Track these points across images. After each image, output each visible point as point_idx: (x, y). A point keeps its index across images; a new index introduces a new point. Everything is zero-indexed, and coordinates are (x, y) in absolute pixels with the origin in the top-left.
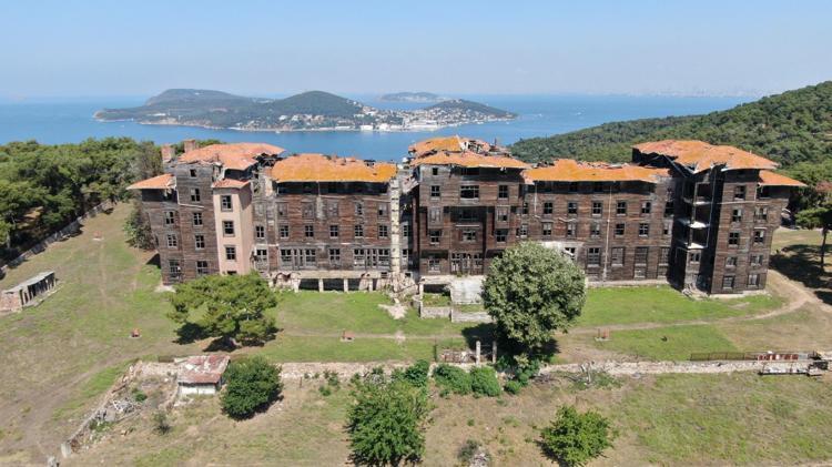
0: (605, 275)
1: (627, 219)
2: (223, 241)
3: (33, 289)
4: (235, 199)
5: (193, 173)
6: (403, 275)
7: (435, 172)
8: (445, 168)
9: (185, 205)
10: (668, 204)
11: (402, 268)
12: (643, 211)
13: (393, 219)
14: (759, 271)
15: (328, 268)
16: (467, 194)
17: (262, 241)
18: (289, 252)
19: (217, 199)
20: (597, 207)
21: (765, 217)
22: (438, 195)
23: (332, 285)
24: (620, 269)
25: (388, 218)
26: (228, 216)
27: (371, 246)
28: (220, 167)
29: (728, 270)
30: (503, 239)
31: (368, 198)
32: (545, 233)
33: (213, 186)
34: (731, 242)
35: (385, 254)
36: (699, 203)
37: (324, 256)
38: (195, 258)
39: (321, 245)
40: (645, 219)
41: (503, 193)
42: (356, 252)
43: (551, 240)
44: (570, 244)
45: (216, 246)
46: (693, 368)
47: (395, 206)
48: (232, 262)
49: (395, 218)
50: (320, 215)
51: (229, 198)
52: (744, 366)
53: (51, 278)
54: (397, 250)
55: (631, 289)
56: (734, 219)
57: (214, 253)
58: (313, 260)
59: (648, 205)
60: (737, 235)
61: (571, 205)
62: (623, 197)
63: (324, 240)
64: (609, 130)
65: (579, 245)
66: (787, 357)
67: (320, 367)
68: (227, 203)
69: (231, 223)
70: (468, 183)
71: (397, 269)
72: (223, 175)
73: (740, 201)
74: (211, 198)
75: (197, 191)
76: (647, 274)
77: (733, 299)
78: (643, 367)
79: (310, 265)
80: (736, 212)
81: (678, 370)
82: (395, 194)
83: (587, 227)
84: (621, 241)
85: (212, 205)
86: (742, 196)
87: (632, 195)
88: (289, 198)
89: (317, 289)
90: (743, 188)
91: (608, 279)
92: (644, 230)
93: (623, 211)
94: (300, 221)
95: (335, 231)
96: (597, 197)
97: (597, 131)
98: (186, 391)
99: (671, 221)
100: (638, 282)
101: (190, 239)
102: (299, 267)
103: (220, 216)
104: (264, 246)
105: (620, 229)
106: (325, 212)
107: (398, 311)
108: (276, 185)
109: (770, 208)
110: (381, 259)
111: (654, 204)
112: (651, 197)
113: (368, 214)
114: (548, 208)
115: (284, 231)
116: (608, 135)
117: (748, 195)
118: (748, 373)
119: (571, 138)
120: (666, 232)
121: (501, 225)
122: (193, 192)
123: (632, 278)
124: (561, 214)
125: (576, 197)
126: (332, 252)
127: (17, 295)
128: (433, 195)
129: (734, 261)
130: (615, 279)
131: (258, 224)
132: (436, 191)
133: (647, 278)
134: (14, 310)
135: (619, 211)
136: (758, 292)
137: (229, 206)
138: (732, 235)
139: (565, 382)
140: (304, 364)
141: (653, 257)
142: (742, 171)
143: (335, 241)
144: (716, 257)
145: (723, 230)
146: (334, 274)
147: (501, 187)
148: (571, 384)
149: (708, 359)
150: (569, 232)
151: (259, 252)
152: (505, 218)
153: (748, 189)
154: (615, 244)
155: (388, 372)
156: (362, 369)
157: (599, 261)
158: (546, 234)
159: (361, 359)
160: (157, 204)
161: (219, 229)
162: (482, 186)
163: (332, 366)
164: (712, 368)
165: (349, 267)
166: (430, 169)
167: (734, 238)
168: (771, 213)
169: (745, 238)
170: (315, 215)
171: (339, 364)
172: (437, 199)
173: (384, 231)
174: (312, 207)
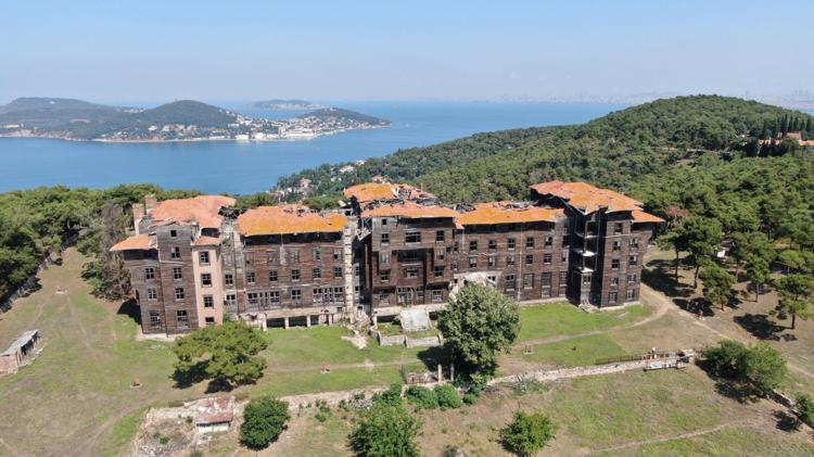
0: (519, 297)
1: (535, 251)
2: (201, 291)
3: (24, 349)
4: (212, 254)
5: (174, 233)
6: (356, 309)
7: (384, 222)
8: (392, 219)
9: (165, 262)
10: (565, 238)
11: (355, 303)
12: (547, 244)
13: (346, 261)
14: (634, 287)
15: (291, 307)
16: (411, 239)
17: (231, 288)
18: (255, 295)
19: (195, 255)
20: (512, 244)
21: (636, 245)
22: (387, 241)
24: (531, 291)
25: (343, 261)
26: (206, 269)
27: (328, 286)
28: (197, 226)
29: (613, 288)
30: (441, 274)
31: (324, 245)
32: (471, 266)
33: (192, 244)
34: (613, 266)
35: (340, 292)
36: (588, 237)
37: (287, 297)
38: (175, 308)
39: (284, 288)
40: (549, 250)
41: (440, 236)
42: (315, 291)
43: (476, 271)
44: (492, 274)
45: (195, 296)
46: (599, 371)
47: (348, 250)
48: (209, 309)
49: (348, 260)
50: (283, 261)
51: (206, 254)
52: (633, 365)
53: (35, 337)
54: (351, 287)
55: (539, 307)
56: (615, 249)
57: (193, 303)
58: (277, 300)
59: (550, 239)
60: (617, 261)
61: (491, 242)
62: (531, 233)
63: (287, 283)
65: (498, 274)
66: (662, 356)
67: (312, 397)
68: (205, 258)
69: (209, 275)
70: (412, 230)
71: (350, 304)
72: (200, 233)
73: (619, 234)
74: (190, 255)
75: (177, 249)
76: (551, 294)
77: (616, 311)
78: (562, 373)
79: (274, 306)
80: (616, 243)
81: (587, 373)
82: (348, 241)
83: (504, 259)
84: (531, 268)
85: (191, 261)
86: (620, 231)
87: (537, 232)
88: (255, 248)
89: (284, 326)
90: (620, 225)
91: (521, 300)
92: (548, 258)
93: (532, 245)
94: (265, 268)
95: (296, 275)
96: (512, 235)
98: (203, 430)
99: (568, 251)
100: (544, 301)
101: (170, 291)
102: (264, 307)
103: (198, 270)
104: (233, 291)
105: (529, 259)
106: (288, 259)
107: (361, 342)
108: (243, 238)
109: (640, 239)
110: (337, 296)
111: (554, 238)
112: (552, 232)
113: (324, 258)
114: (473, 246)
115: (251, 277)
117: (624, 230)
118: (636, 370)
120: (564, 259)
121: (439, 263)
122: (173, 250)
123: (540, 297)
124: (483, 250)
125: (495, 236)
126: (294, 293)
127: (12, 357)
128: (383, 241)
129: (617, 280)
130: (528, 299)
131: (227, 272)
132: (385, 238)
133: (551, 297)
134: (10, 371)
135: (528, 245)
136: (634, 303)
137: (207, 261)
138: (614, 261)
139: (507, 391)
140: (298, 397)
141: (555, 279)
142: (619, 213)
143: (296, 283)
144: (604, 279)
145: (609, 257)
146: (298, 312)
147: (438, 233)
148: (512, 391)
149: (609, 363)
150: (491, 264)
151: (228, 297)
152: (442, 257)
153: (625, 225)
154: (525, 271)
155: (368, 396)
156: (347, 396)
157: (514, 286)
158: (472, 267)
159: (345, 387)
160: (138, 262)
161: (198, 280)
162: (422, 231)
163: (322, 396)
164: (611, 369)
165: (309, 305)
166: (380, 221)
167: (616, 264)
168: (641, 242)
169: (624, 263)
170: (279, 262)
172: (386, 244)
173: (339, 272)
174: (276, 256)
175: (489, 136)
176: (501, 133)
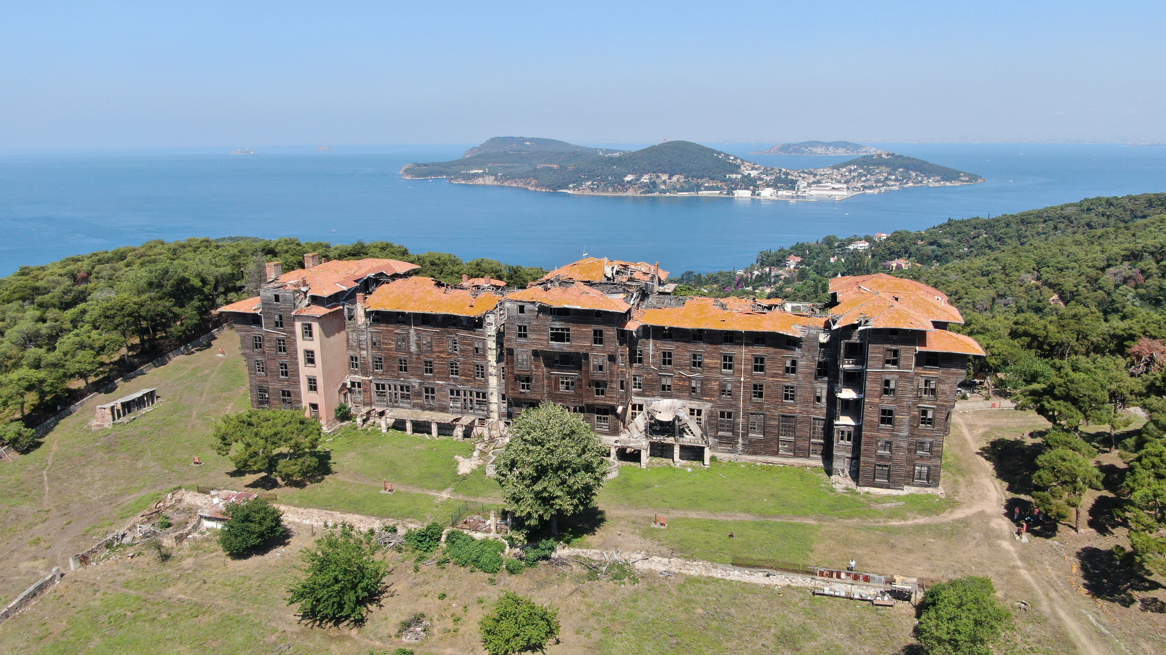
0: (740, 447)
1: (766, 379)
2: (305, 371)
3: (128, 407)
4: (316, 327)
5: (277, 298)
6: (502, 424)
7: (522, 309)
8: (531, 306)
9: (269, 331)
10: (820, 364)
11: (501, 416)
12: (787, 370)
13: (489, 358)
14: (929, 463)
15: (423, 408)
16: (558, 337)
17: (356, 373)
18: (383, 387)
19: (298, 326)
20: (728, 362)
21: (933, 391)
22: (525, 336)
23: (421, 427)
24: (759, 441)
25: (484, 356)
26: (310, 345)
27: (468, 387)
28: (305, 293)
29: (881, 457)
30: (603, 393)
31: (463, 333)
32: (664, 387)
33: (293, 313)
34: (883, 421)
35: (483, 397)
36: (846, 366)
37: (418, 395)
38: (278, 386)
39: (415, 382)
40: (790, 380)
41: (598, 337)
42: (452, 393)
43: (670, 397)
44: (695, 405)
45: (298, 375)
46: (736, 575)
47: (492, 344)
48: (313, 394)
49: (492, 357)
50: (413, 348)
51: (310, 327)
52: (799, 581)
53: (151, 396)
54: (496, 393)
55: (769, 469)
56: (886, 392)
57: (297, 383)
58: (408, 397)
59: (794, 363)
60: (890, 412)
61: (695, 356)
62: (760, 351)
63: (421, 377)
64: (1089, 210)
65: (706, 407)
66: (856, 578)
67: (339, 517)
68: (308, 331)
69: (312, 352)
70: (558, 325)
71: (495, 416)
72: (306, 302)
73: (893, 368)
74: (293, 326)
75: (281, 317)
76: (797, 452)
77: (888, 496)
78: (675, 564)
79: (405, 403)
80: (887, 383)
81: (718, 573)
82: (491, 330)
83: (715, 385)
84: (760, 406)
85: (293, 333)
86: (895, 363)
87: (771, 350)
88: (382, 327)
89: (404, 429)
90: (896, 353)
91: (744, 452)
92: (789, 394)
93: (762, 369)
94: (394, 354)
95: (429, 367)
96: (727, 349)
97: (1068, 211)
98: (207, 524)
99: (825, 386)
100: (783, 460)
101: (274, 366)
102: (393, 404)
103: (302, 345)
104: (358, 378)
105: (758, 390)
106: (418, 346)
107: (467, 466)
108: (368, 314)
109: (939, 381)
110: (479, 403)
111: (801, 363)
112: (797, 353)
113: (462, 351)
114: (667, 358)
115: (378, 363)
116: (1086, 217)
117: (902, 362)
118: (800, 590)
119: (1024, 220)
120: (819, 399)
121: (598, 376)
122: (277, 318)
123: (776, 453)
124: (682, 367)
125: (701, 348)
126: (427, 391)
127: (108, 411)
128: (520, 336)
129: (888, 445)
130: (755, 453)
131: (352, 353)
132: (523, 332)
133: (796, 456)
134: (106, 425)
135: (756, 369)
136: (930, 490)
137: (311, 335)
138: (884, 412)
139: (577, 569)
140: (324, 511)
141: (804, 430)
142: (894, 332)
143: (428, 378)
144: (863, 439)
145: (872, 404)
146: (425, 416)
147: (595, 332)
148: (585, 572)
149: (759, 567)
150: (694, 389)
151: (353, 384)
152: (601, 368)
153: (903, 354)
154: (751, 409)
155: (401, 531)
156: (377, 525)
157: (733, 428)
158: (666, 391)
160: (247, 327)
161: (301, 357)
162: (573, 329)
164: (758, 578)
165: (443, 409)
166: (515, 307)
167: (887, 417)
168: (942, 387)
169: (903, 418)
170: (409, 348)
171: (357, 516)
172: (522, 340)
173: (481, 371)
174: (406, 339)
175: (1111, 204)
176: (1131, 198)
